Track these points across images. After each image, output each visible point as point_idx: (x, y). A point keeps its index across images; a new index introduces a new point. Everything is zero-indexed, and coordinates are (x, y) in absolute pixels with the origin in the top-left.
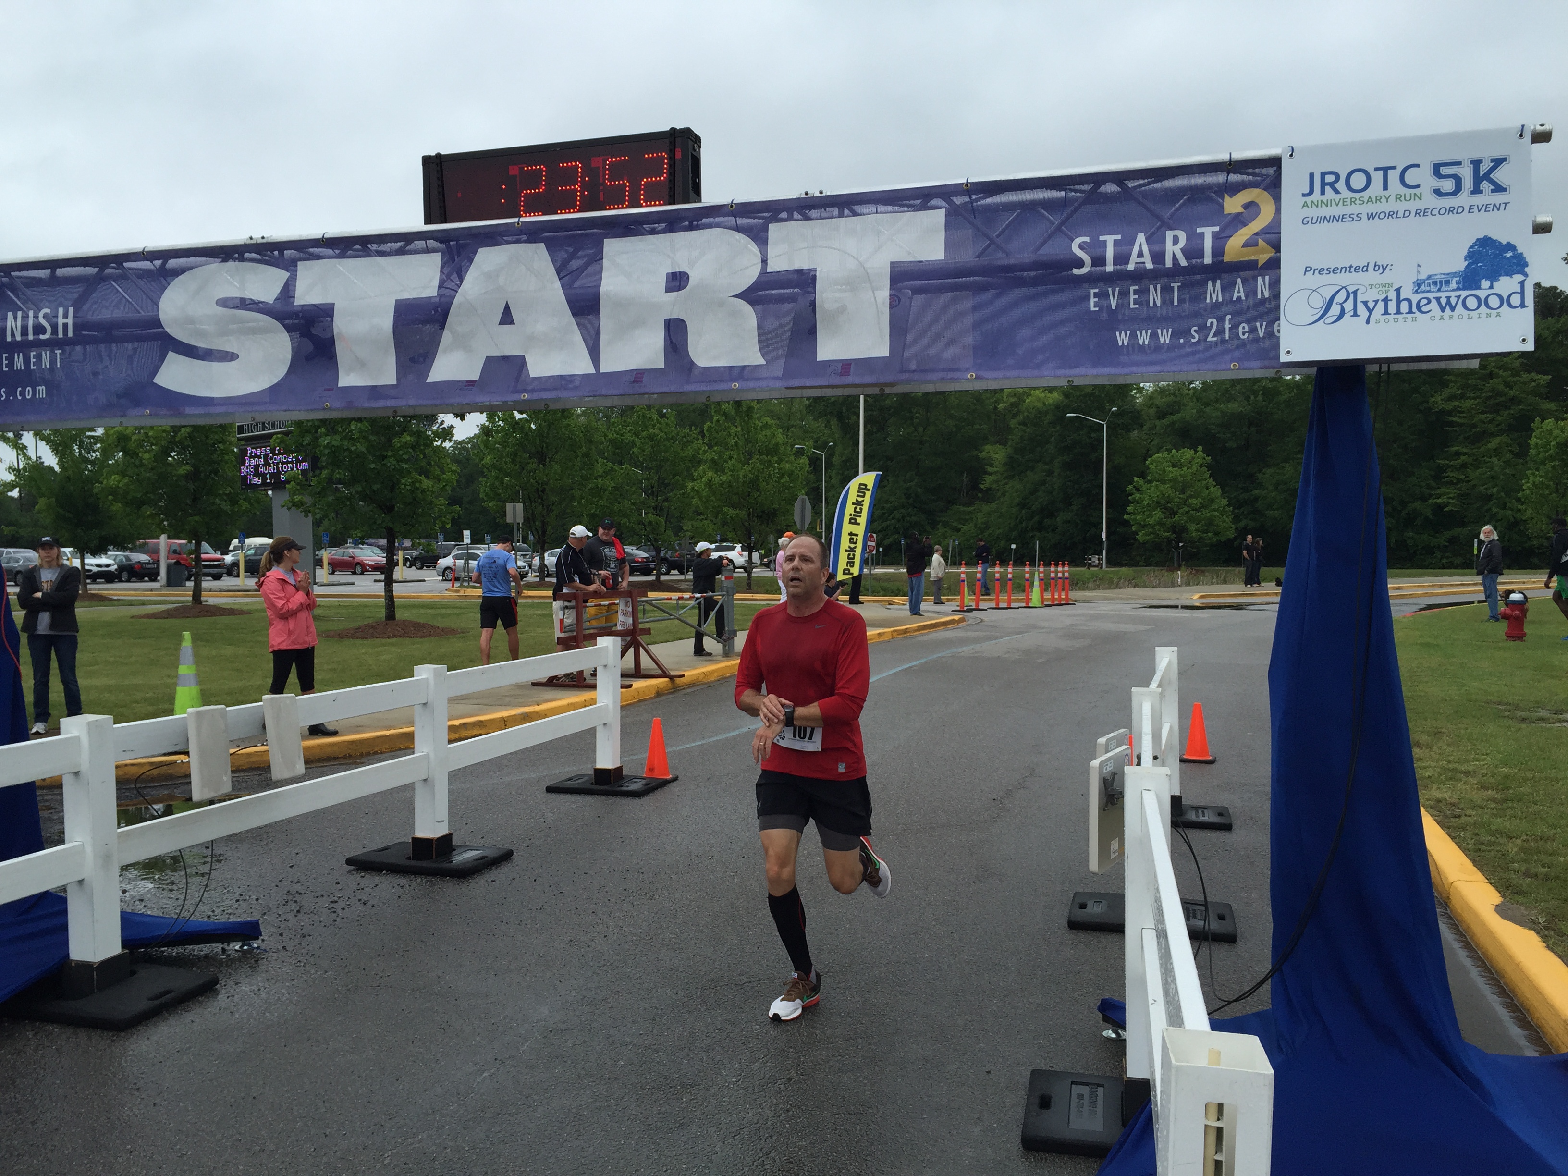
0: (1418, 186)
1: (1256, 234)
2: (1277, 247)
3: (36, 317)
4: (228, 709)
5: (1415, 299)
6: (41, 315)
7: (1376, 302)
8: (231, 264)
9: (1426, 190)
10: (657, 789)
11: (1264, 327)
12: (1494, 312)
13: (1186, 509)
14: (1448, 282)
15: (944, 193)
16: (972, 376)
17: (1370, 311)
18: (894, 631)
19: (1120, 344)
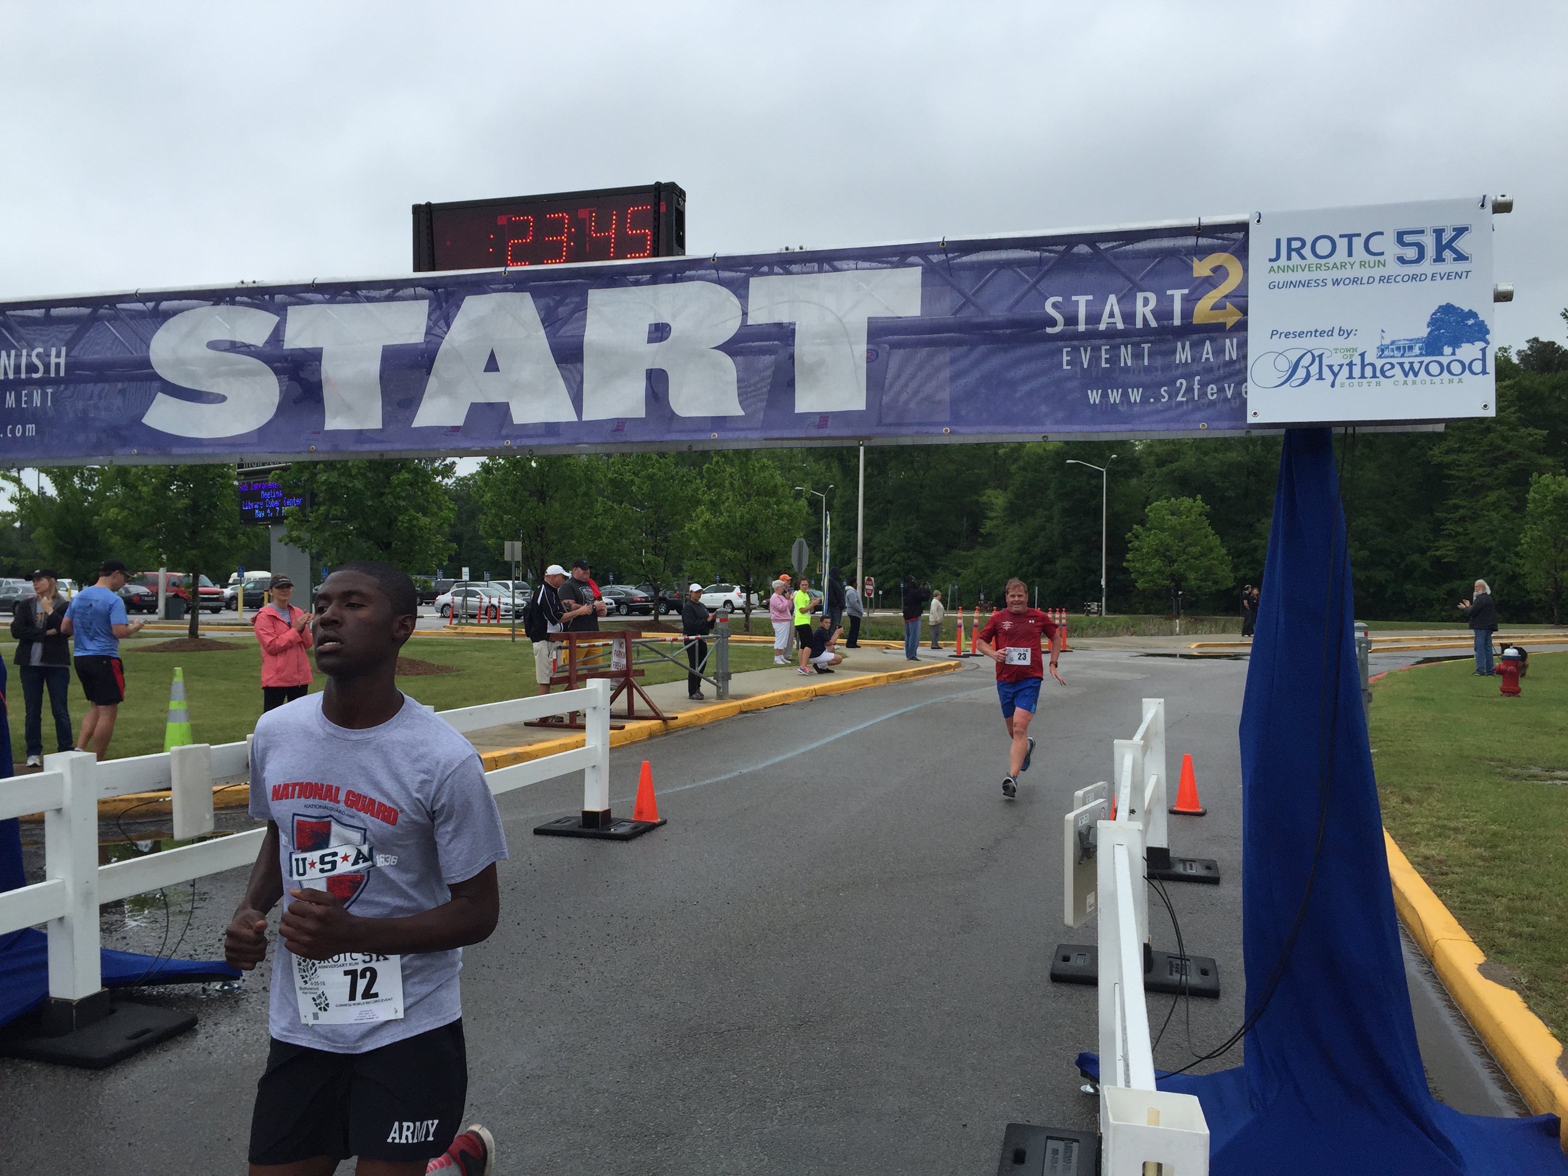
0: (1382, 254)
1: (1226, 297)
2: (1244, 311)
3: (29, 355)
4: (212, 747)
5: (1379, 363)
6: (34, 353)
7: (1341, 366)
8: (222, 308)
9: (1390, 257)
10: (645, 832)
11: (1232, 388)
12: (1456, 379)
13: (1185, 557)
14: (1411, 348)
15: (921, 251)
16: (946, 430)
17: (1335, 375)
18: (890, 676)
19: (1092, 402)
